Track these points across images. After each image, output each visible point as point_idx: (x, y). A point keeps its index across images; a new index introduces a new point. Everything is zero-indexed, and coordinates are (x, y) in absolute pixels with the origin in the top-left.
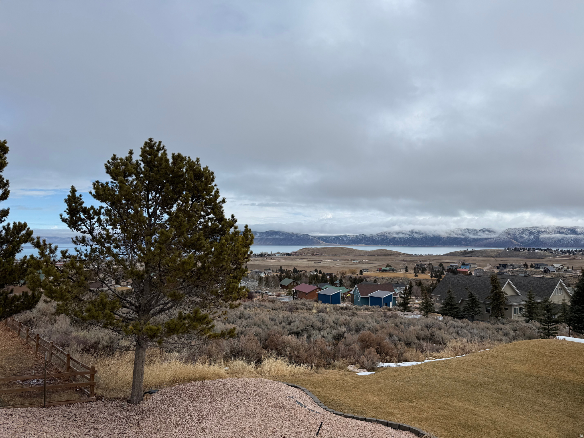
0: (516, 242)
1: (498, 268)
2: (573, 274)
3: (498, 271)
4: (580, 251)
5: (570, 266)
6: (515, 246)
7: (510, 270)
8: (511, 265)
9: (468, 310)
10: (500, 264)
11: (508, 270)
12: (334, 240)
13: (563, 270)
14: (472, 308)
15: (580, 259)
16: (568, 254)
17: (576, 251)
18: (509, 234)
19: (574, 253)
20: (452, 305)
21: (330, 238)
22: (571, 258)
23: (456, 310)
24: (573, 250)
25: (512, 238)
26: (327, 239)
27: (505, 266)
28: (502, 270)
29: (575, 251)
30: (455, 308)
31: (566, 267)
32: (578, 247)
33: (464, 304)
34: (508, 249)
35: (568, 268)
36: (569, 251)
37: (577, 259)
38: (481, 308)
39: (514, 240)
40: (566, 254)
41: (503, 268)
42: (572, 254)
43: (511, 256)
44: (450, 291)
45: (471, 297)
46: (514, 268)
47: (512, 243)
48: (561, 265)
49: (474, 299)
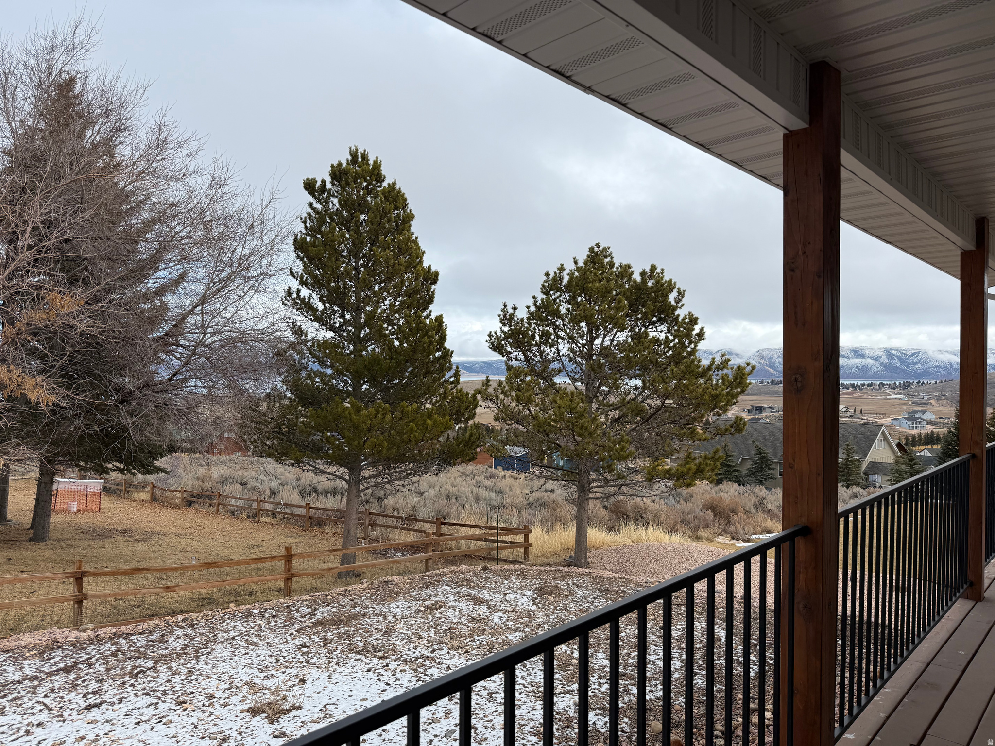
0: (772, 371)
1: (749, 412)
2: (863, 421)
3: (750, 417)
4: (869, 385)
5: (858, 409)
6: (772, 376)
7: (768, 415)
8: (769, 407)
9: (755, 473)
10: (753, 406)
11: (764, 415)
12: (483, 367)
13: (848, 414)
14: (761, 469)
15: (869, 397)
16: (851, 389)
17: (863, 385)
18: (762, 358)
19: (860, 388)
20: (729, 466)
21: (477, 365)
22: (855, 396)
23: (736, 473)
24: (860, 383)
25: (767, 365)
26: (471, 367)
27: (760, 409)
28: (756, 415)
29: (861, 384)
30: (735, 470)
31: (851, 411)
32: (866, 378)
33: (749, 465)
34: (762, 382)
35: (855, 412)
36: (853, 386)
37: (864, 397)
38: (774, 469)
39: (770, 367)
40: (848, 389)
41: (757, 412)
42: (858, 389)
43: (766, 393)
44: (726, 446)
45: (760, 453)
46: (774, 412)
47: (766, 371)
48: (845, 407)
49: (764, 457)
